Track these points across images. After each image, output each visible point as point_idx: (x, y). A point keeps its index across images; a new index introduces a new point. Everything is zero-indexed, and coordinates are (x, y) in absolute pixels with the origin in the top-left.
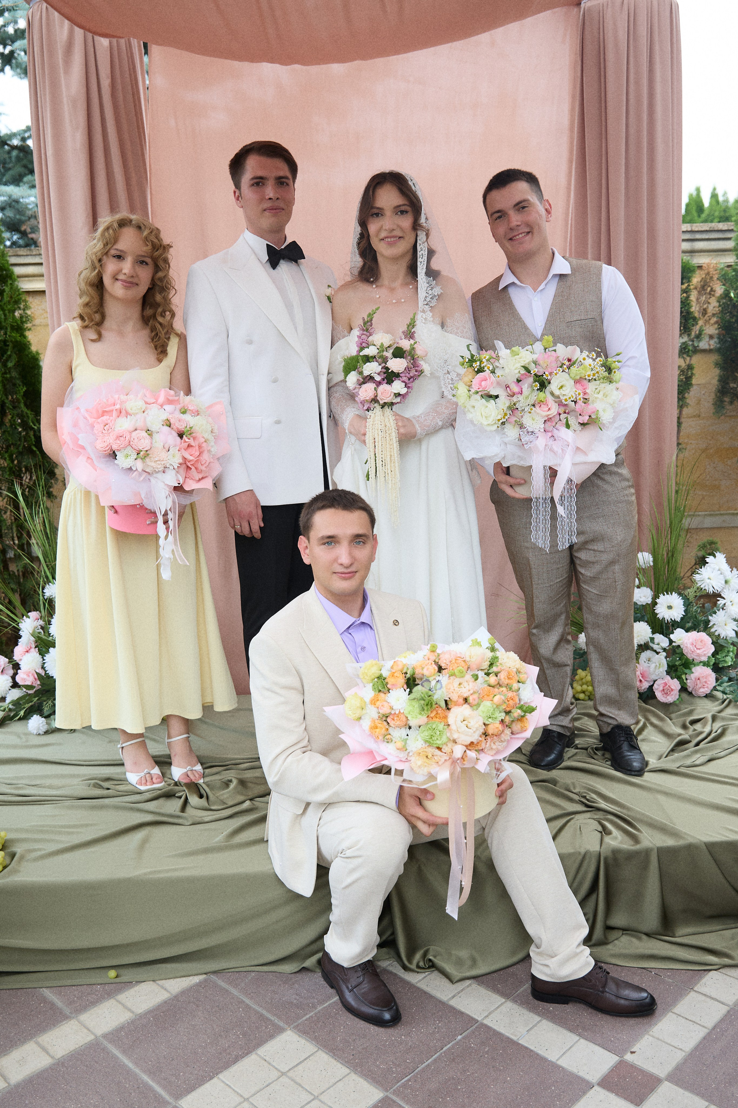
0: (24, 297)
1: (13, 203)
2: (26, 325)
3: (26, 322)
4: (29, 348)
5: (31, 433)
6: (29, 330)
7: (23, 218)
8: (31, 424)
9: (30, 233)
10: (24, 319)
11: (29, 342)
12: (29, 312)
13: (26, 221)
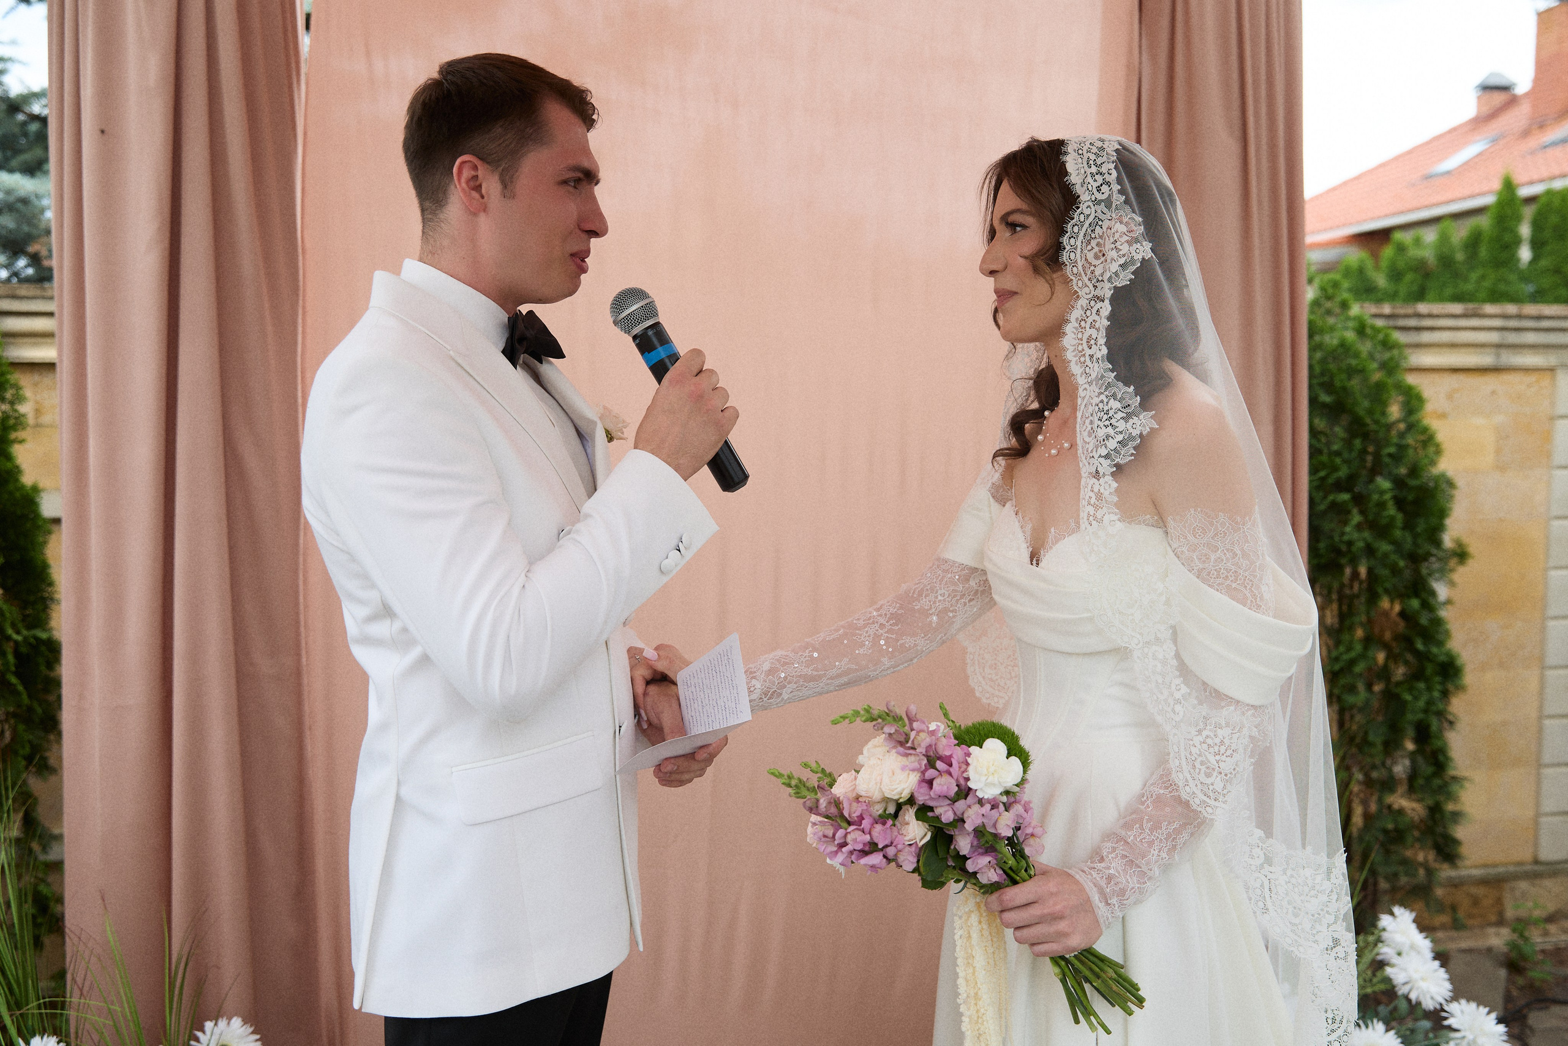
0: (16, 377)
1: (19, 205)
2: (13, 435)
3: (14, 428)
4: (17, 480)
5: (9, 649)
6: (21, 442)
7: (35, 232)
8: (10, 631)
9: (46, 258)
10: (12, 422)
11: (17, 467)
12: (24, 408)
13: (39, 236)
